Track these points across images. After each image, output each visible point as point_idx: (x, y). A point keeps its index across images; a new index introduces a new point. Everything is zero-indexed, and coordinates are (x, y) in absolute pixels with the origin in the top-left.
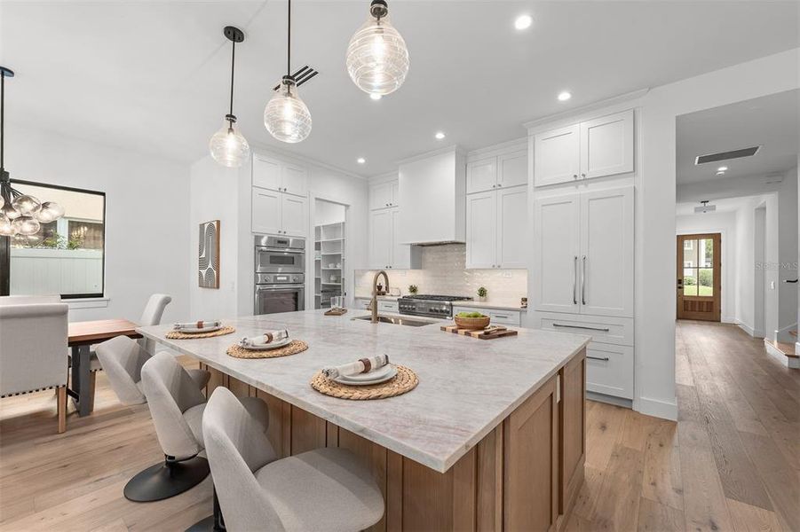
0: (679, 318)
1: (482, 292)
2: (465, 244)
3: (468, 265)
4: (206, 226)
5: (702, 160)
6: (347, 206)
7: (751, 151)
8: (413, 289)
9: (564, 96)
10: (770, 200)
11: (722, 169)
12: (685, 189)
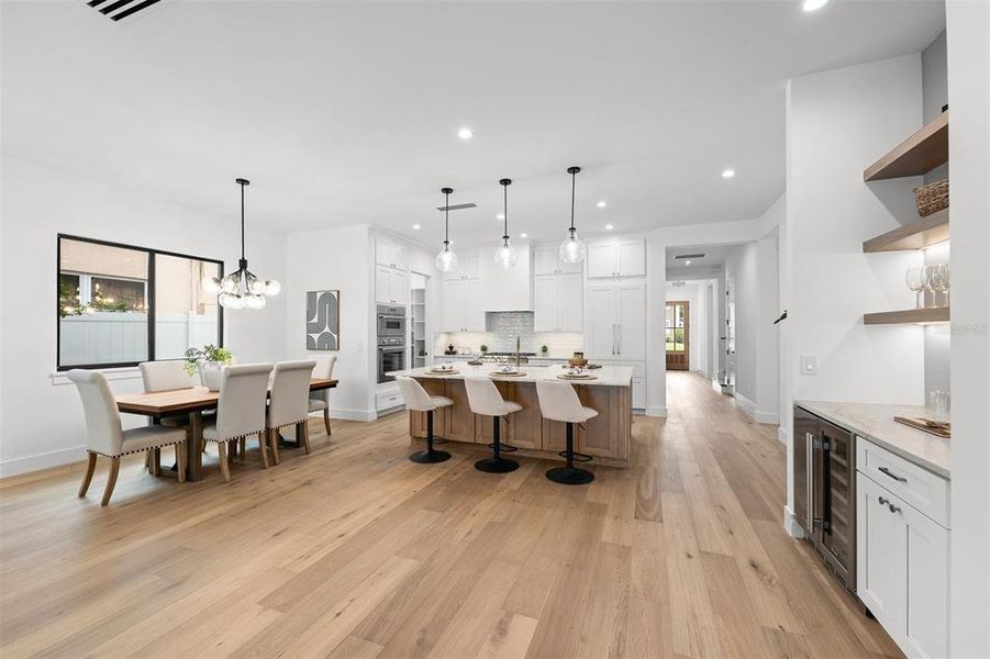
0: (667, 369)
1: (545, 349)
2: (533, 313)
3: (536, 329)
4: (319, 295)
5: (677, 257)
6: (428, 277)
7: (703, 255)
8: (484, 349)
9: (609, 227)
10: (714, 282)
11: (688, 262)
12: (671, 272)
